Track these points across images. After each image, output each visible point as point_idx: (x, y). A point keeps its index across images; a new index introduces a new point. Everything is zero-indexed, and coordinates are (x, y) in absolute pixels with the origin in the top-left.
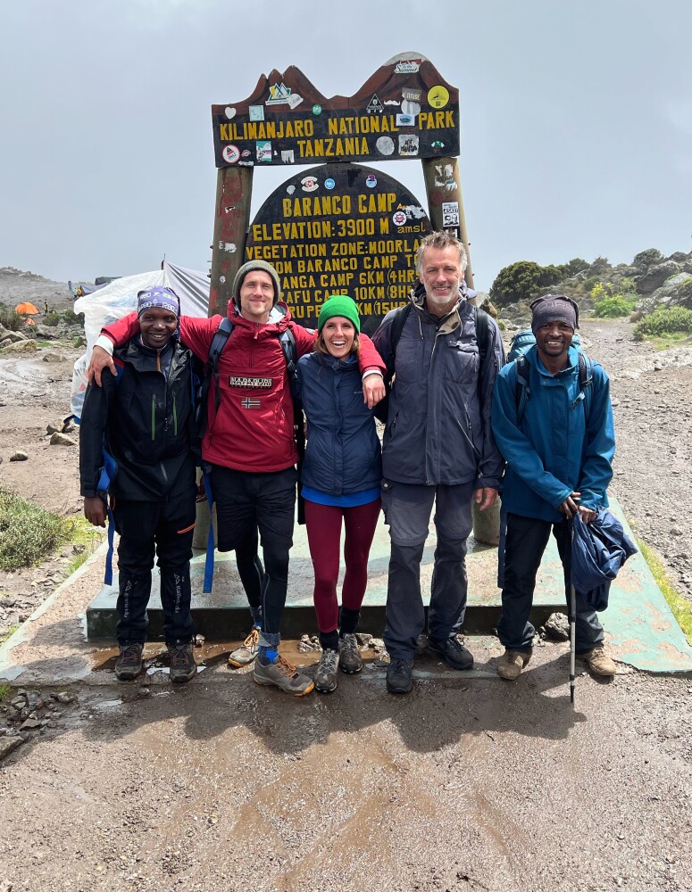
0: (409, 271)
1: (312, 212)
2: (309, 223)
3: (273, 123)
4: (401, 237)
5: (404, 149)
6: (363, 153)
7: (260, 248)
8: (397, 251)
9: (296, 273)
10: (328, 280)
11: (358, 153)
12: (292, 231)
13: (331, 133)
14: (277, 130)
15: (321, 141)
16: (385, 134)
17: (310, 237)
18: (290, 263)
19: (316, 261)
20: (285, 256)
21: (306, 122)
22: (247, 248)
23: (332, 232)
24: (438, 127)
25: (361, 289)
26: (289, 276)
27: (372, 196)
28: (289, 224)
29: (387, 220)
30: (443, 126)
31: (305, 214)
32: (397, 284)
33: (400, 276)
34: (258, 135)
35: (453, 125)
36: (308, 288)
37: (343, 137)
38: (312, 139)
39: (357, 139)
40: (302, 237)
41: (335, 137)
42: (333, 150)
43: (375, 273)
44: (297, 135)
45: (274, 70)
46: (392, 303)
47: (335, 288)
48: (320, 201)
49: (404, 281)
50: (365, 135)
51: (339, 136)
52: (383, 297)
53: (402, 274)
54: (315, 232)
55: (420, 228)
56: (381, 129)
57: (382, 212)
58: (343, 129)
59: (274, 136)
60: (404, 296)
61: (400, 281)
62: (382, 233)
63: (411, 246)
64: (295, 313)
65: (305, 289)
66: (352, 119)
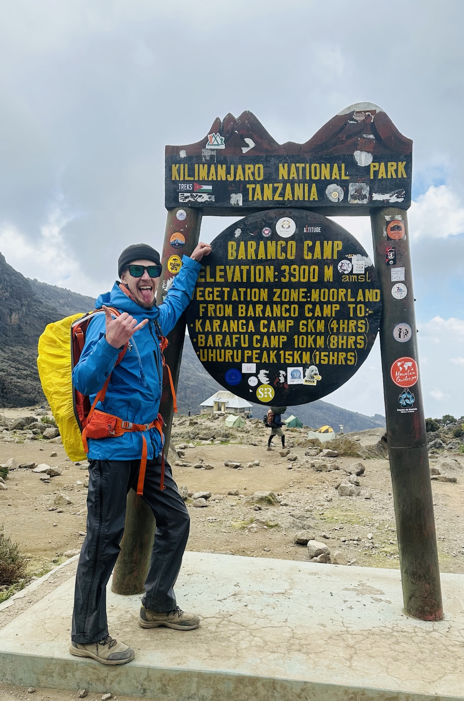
0: (351, 321)
1: (257, 256)
2: (252, 267)
3: (224, 166)
4: (345, 286)
5: (354, 197)
6: (311, 199)
7: (202, 289)
8: (340, 300)
9: (235, 317)
10: (268, 326)
11: (306, 199)
12: (235, 274)
13: (281, 178)
14: (228, 172)
15: (271, 185)
16: (335, 181)
17: (252, 280)
18: (231, 306)
19: (257, 306)
20: (226, 299)
21: (257, 166)
23: (275, 277)
24: (389, 177)
25: (301, 337)
26: (228, 319)
27: (318, 243)
28: (232, 267)
29: (331, 268)
30: (395, 177)
31: (249, 258)
32: (338, 333)
33: (342, 326)
34: (208, 177)
35: (405, 176)
36: (247, 333)
37: (292, 182)
38: (262, 183)
39: (306, 185)
40: (245, 280)
41: (285, 182)
42: (282, 194)
43: (316, 322)
44: (247, 179)
45: (229, 114)
46: (331, 353)
47: (274, 334)
48: (266, 245)
49: (345, 331)
50: (314, 181)
51: (288, 181)
52: (323, 347)
53: (343, 324)
54: (257, 276)
55: (365, 278)
56: (331, 176)
57: (327, 259)
58: (294, 175)
59: (224, 179)
60: (345, 347)
61: (341, 331)
62: (326, 280)
63: (354, 295)
64: (232, 356)
65: (244, 333)
66: (303, 165)
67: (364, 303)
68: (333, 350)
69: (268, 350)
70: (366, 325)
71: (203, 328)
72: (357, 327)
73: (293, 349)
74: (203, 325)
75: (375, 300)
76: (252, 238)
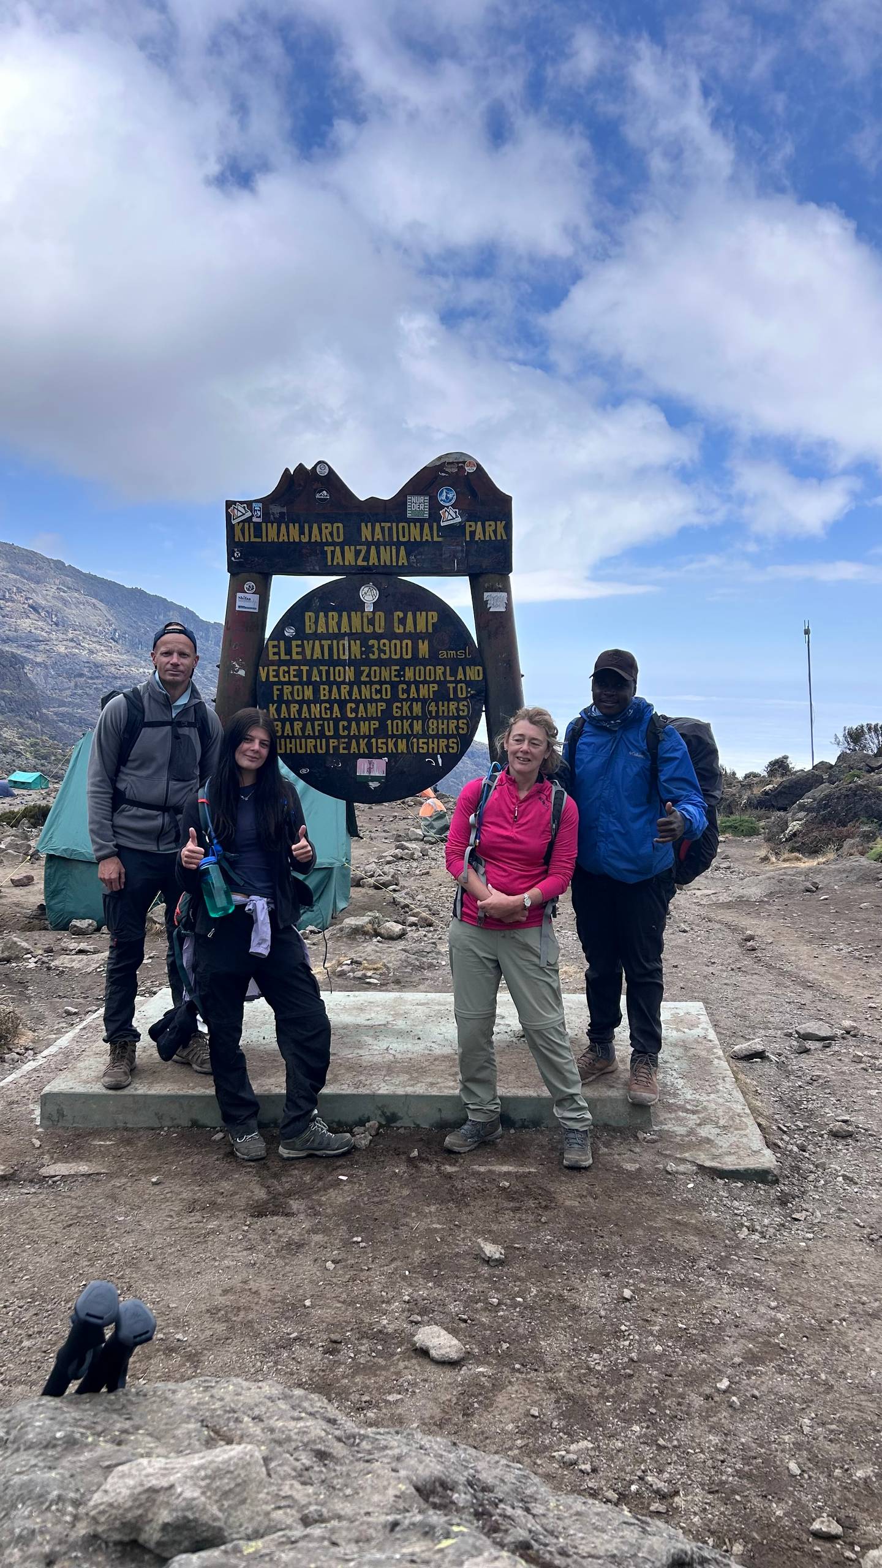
0: (451, 703)
1: (339, 629)
2: (335, 642)
3: (297, 525)
4: (442, 663)
6: (400, 564)
7: (276, 668)
8: (438, 679)
9: (316, 700)
10: (355, 710)
11: (394, 564)
12: (315, 650)
13: (364, 540)
14: (302, 532)
15: (353, 548)
16: (426, 543)
17: (335, 657)
18: (311, 687)
19: (342, 687)
20: (305, 679)
21: (335, 525)
22: (261, 668)
23: (362, 653)
24: (487, 538)
25: (395, 722)
26: (309, 703)
27: (410, 614)
28: (311, 642)
29: (426, 642)
30: (493, 538)
31: (331, 631)
32: (437, 717)
33: (441, 708)
34: (278, 538)
35: (505, 538)
36: (331, 718)
37: (377, 544)
38: (342, 545)
39: (393, 547)
40: (326, 657)
41: (369, 544)
42: (366, 558)
43: (412, 704)
44: (324, 540)
45: (301, 464)
46: (430, 740)
47: (364, 720)
48: (349, 617)
49: (446, 714)
50: (403, 543)
51: (373, 543)
52: (420, 732)
53: (443, 706)
54: (341, 652)
55: (465, 654)
56: (422, 537)
57: (421, 632)
58: (378, 536)
59: (297, 540)
60: (445, 733)
61: (441, 714)
62: (421, 657)
63: (454, 673)
64: (315, 747)
65: (328, 720)
66: (389, 524)
67: (465, 682)
68: (433, 737)
69: (357, 738)
70: (468, 706)
71: (279, 713)
72: (458, 709)
73: (387, 737)
74: (278, 710)
75: (477, 679)
76: (333, 609)
